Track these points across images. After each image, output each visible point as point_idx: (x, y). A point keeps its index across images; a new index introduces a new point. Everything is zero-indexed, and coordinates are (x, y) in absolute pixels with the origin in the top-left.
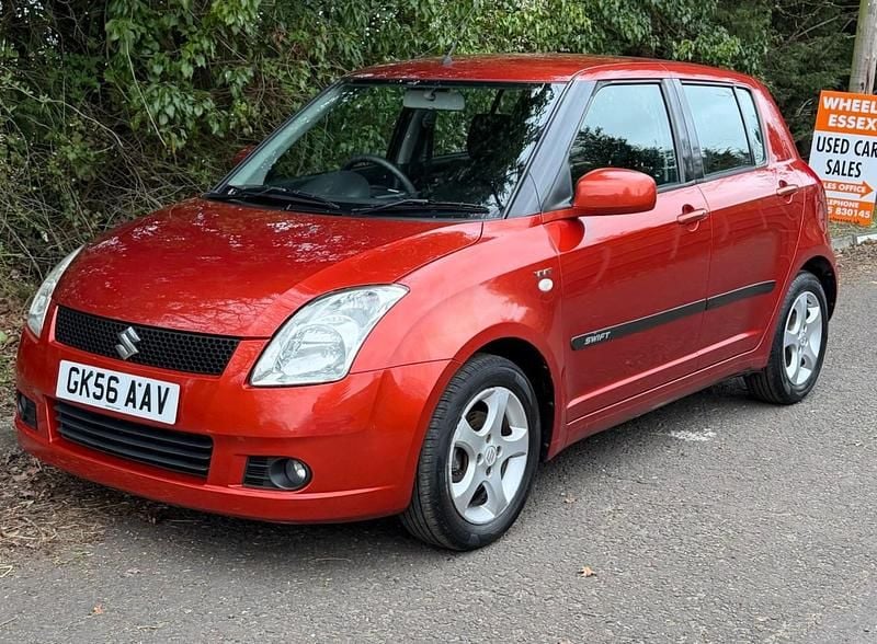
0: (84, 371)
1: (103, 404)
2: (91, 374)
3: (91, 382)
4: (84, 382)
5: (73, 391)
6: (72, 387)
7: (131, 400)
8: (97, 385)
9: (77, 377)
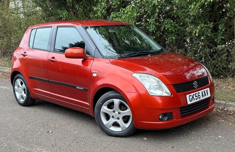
0: (192, 95)
1: (198, 100)
2: (194, 95)
3: (194, 97)
4: (193, 97)
5: (191, 101)
6: (191, 100)
7: (203, 96)
8: (196, 96)
9: (191, 97)
